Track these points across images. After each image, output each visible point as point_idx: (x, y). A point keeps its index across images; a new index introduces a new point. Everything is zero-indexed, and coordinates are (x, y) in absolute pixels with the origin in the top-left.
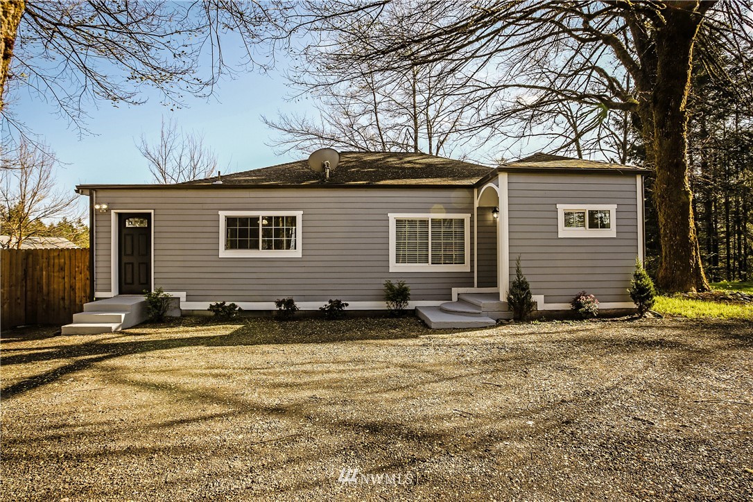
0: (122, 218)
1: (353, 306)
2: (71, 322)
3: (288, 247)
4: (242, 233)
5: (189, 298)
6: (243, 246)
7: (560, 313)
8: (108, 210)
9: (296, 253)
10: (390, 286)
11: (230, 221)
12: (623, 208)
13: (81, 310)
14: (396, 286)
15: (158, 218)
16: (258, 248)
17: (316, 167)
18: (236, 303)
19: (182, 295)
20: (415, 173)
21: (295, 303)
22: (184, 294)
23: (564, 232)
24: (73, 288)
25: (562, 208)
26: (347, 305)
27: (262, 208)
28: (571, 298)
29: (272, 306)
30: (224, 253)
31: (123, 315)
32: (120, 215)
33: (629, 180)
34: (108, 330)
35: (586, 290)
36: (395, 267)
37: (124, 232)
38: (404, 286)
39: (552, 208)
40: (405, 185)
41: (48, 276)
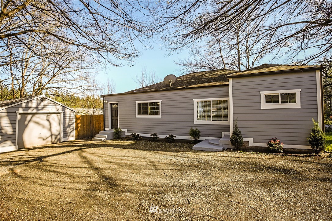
0: (112, 105)
1: (178, 137)
2: (95, 137)
3: (157, 114)
4: (143, 109)
5: (128, 131)
6: (143, 113)
7: (262, 148)
8: (108, 102)
9: (160, 116)
10: (192, 130)
11: (139, 105)
12: (304, 91)
13: (98, 133)
14: (195, 130)
15: (120, 104)
16: (147, 114)
17: (167, 82)
18: (140, 134)
19: (126, 130)
20: (211, 80)
21: (158, 135)
22: (127, 130)
23: (265, 106)
24: (100, 127)
25: (263, 94)
26: (175, 137)
27: (148, 100)
28: (267, 141)
29: (149, 135)
30: (138, 116)
31: (107, 136)
32: (111, 104)
33: (311, 74)
34: (101, 140)
35: (276, 137)
36: (196, 122)
37: (112, 109)
38: (197, 130)
39: (258, 94)
40: (200, 87)
41: (95, 123)
